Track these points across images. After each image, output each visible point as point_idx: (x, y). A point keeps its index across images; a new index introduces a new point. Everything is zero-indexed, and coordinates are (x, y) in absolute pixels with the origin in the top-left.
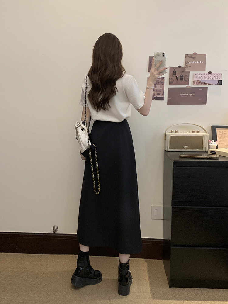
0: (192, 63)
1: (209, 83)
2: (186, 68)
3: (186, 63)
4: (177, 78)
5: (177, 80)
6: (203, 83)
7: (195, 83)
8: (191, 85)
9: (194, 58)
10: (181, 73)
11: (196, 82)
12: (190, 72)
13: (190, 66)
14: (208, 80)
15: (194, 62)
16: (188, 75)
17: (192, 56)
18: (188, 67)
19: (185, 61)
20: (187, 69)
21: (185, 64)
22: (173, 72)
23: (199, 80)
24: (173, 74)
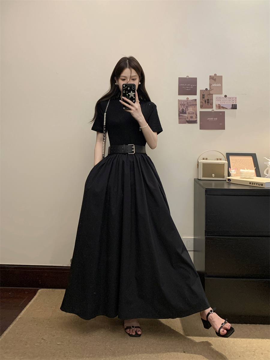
1: (226, 107)
3: (210, 85)
4: (205, 101)
5: (205, 103)
6: (222, 107)
7: (217, 107)
8: (215, 109)
9: (215, 80)
10: (207, 96)
12: (214, 95)
13: (213, 89)
14: (225, 104)
15: (215, 84)
16: (212, 99)
17: (213, 77)
18: (212, 90)
20: (211, 92)
21: (210, 87)
22: (203, 95)
23: (220, 103)
24: (203, 97)
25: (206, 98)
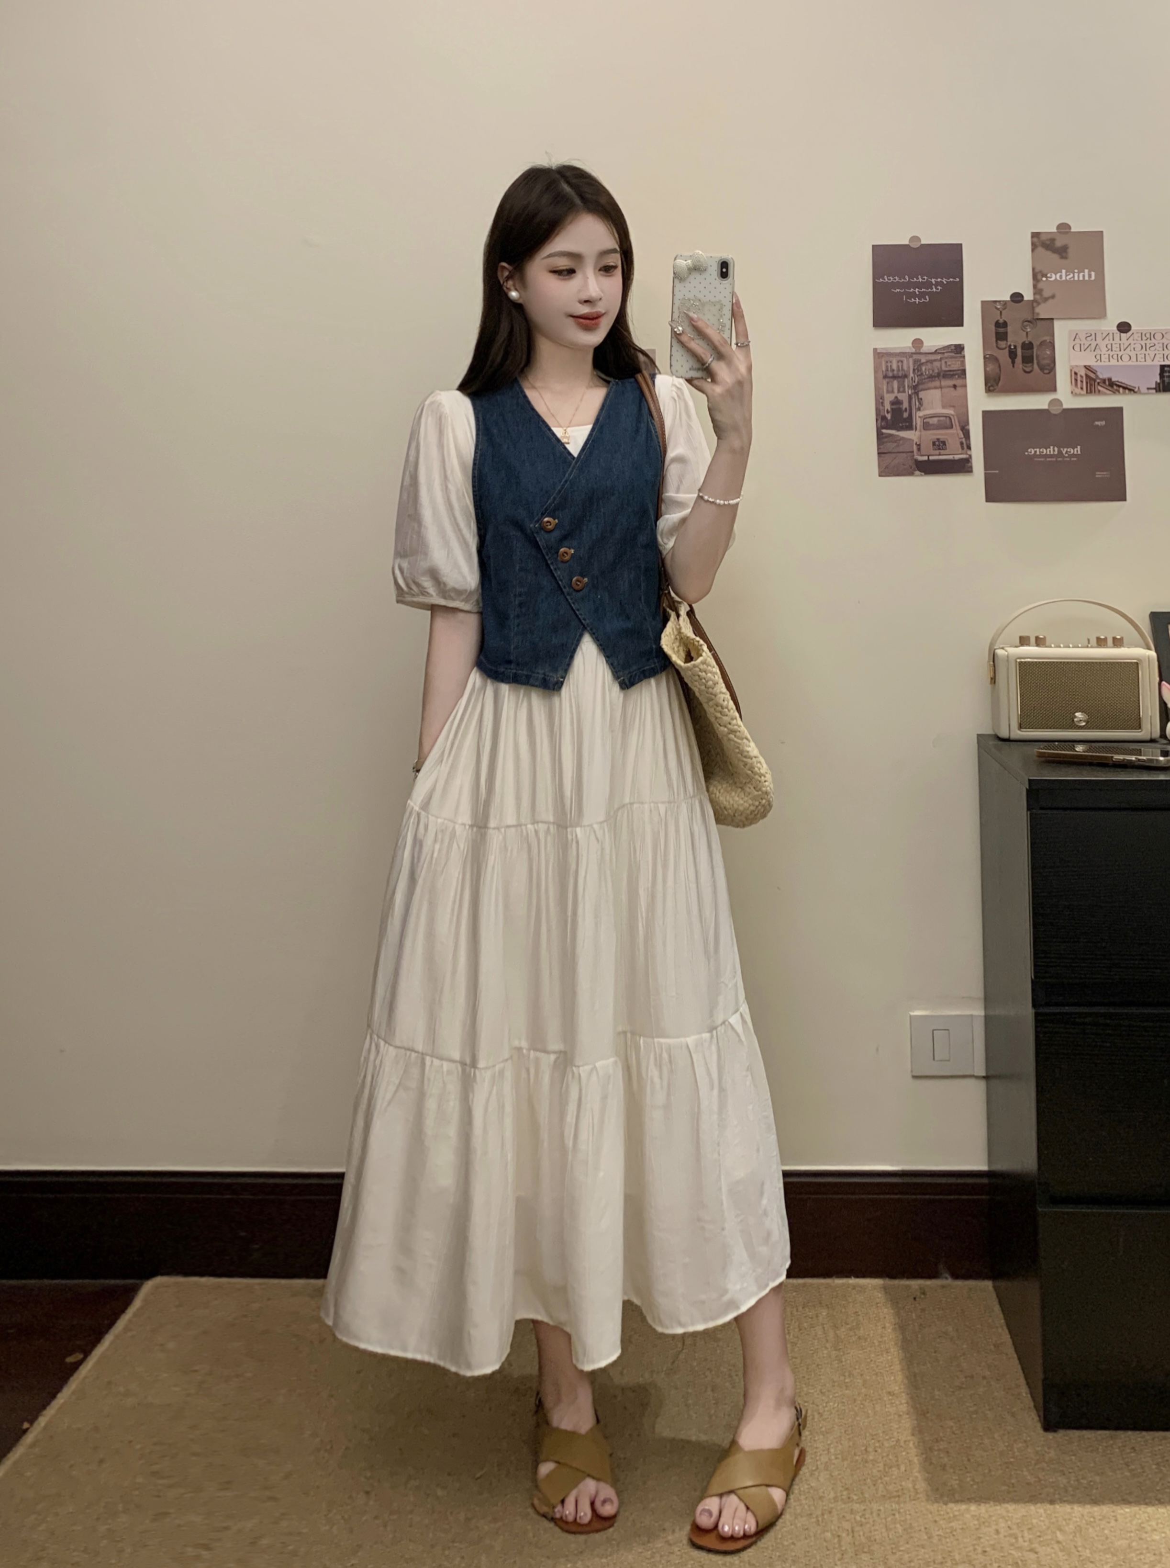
0: (1058, 275)
1: (1126, 383)
2: (1039, 304)
3: (1037, 276)
4: (1013, 354)
5: (1013, 363)
6: (1104, 381)
7: (1076, 380)
8: (1066, 396)
9: (1063, 252)
10: (1023, 328)
11: (1079, 379)
12: (1057, 324)
13: (1053, 296)
14: (1121, 363)
15: (1064, 271)
16: (1048, 341)
17: (1053, 240)
18: (1045, 299)
19: (1033, 269)
20: (1043, 311)
21: (1035, 286)
22: (997, 324)
23: (1092, 362)
24: (997, 333)
25: (1016, 337)
